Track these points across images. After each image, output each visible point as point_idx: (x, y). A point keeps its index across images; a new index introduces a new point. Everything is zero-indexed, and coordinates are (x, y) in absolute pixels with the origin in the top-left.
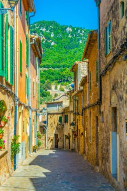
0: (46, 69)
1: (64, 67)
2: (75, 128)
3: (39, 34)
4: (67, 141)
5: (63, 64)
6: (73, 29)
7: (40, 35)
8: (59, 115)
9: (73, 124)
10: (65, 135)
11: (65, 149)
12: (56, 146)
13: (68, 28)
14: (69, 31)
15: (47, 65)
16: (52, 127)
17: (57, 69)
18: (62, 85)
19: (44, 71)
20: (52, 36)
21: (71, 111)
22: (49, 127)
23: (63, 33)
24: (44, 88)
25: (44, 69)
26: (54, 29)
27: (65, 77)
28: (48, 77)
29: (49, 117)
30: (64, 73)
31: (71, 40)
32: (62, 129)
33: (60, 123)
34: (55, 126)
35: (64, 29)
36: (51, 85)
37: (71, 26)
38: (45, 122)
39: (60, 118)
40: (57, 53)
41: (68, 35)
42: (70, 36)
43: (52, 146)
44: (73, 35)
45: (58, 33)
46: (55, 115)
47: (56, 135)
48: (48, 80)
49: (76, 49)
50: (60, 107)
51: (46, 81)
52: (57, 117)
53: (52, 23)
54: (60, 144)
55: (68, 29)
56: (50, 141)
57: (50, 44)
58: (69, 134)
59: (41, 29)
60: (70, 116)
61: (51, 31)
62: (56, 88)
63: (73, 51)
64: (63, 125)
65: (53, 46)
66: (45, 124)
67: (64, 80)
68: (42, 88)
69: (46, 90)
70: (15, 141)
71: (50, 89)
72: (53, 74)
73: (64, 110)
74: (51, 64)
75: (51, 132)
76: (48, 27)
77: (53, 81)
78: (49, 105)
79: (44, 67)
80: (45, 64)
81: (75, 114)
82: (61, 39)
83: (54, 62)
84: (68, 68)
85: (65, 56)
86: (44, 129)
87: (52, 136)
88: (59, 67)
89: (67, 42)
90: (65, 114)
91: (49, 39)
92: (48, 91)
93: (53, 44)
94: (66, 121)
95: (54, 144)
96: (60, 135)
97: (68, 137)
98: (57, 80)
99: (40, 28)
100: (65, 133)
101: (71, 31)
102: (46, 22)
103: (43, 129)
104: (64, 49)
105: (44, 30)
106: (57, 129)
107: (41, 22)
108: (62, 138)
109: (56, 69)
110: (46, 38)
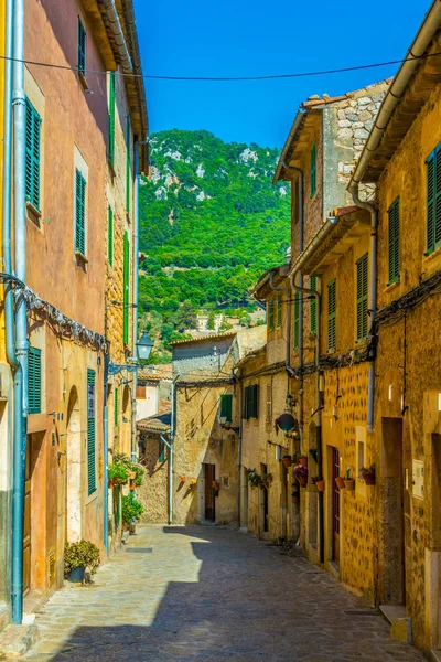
0: (183, 269)
1: (233, 265)
2: (297, 440)
3: (161, 169)
4: (255, 496)
5: (230, 254)
6: (261, 153)
7: (165, 173)
8: (222, 391)
9: (286, 422)
10: (248, 472)
11: (244, 529)
12: (210, 513)
13: (246, 151)
14: (250, 161)
15: (185, 258)
16: (192, 435)
17: (213, 270)
18: (230, 315)
19: (177, 275)
20: (200, 172)
21: (278, 365)
22: (181, 437)
23: (230, 164)
24: (175, 325)
25: (177, 269)
26: (205, 155)
27: (235, 293)
28: (188, 292)
29: (181, 397)
30: (234, 281)
31: (256, 185)
32: (233, 444)
33: (223, 420)
34: (204, 434)
35: (234, 152)
36: (195, 316)
37: (254, 147)
38: (166, 419)
39: (226, 400)
40: (213, 224)
41: (246, 171)
42: (251, 174)
43: (191, 512)
44: (262, 173)
45: (218, 165)
46: (205, 391)
47: (208, 469)
48: (188, 301)
49: (269, 212)
50: (224, 357)
51: (182, 304)
53: (200, 136)
54: (224, 504)
55: (247, 155)
56: (183, 491)
57: (194, 197)
58: (264, 467)
59: (169, 154)
60: (270, 388)
61: (196, 160)
62: (210, 325)
63: (260, 218)
64: (237, 430)
65: (201, 204)
66: (165, 427)
67: (235, 301)
68: (170, 325)
69: (181, 331)
71: (193, 327)
72: (201, 284)
73: (242, 366)
74: (197, 254)
75: (189, 458)
76: (187, 147)
77: (202, 302)
79: (177, 264)
80: (178, 255)
81: (299, 374)
82: (226, 182)
83: (206, 250)
84: (247, 266)
85: (239, 232)
86: (162, 446)
87: (194, 474)
88: (218, 263)
89: (242, 190)
90: (247, 383)
91: (191, 183)
92: (187, 332)
93: (201, 197)
95: (201, 504)
96: (223, 469)
97: (261, 481)
98: (212, 300)
99: (164, 152)
100: (246, 463)
101: (256, 159)
102: (182, 133)
103: (157, 443)
104: (235, 213)
105: (176, 156)
106: (214, 444)
107: (168, 134)
108: (232, 480)
109: (210, 269)
110: (181, 181)
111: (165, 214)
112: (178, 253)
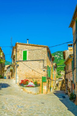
7: (58, 56)
12: (61, 90)
20: (62, 56)
25: (59, 66)
32: (63, 85)
34: (61, 84)
38: (58, 83)
47: (61, 87)
48: (60, 70)
50: (62, 79)
52: (61, 82)
53: (62, 52)
54: (62, 89)
61: (61, 54)
62: (63, 72)
68: (58, 72)
70: (51, 87)
72: (62, 68)
74: (61, 65)
75: (60, 86)
77: (62, 70)
78: (59, 79)
87: (60, 87)
90: (63, 81)
92: (60, 73)
93: (62, 58)
94: (63, 83)
97: (64, 87)
102: (60, 51)
103: (57, 85)
105: (59, 54)
106: (61, 85)
107: (58, 52)
109: (63, 66)
110: (60, 57)
111: (58, 60)
112: (59, 64)
